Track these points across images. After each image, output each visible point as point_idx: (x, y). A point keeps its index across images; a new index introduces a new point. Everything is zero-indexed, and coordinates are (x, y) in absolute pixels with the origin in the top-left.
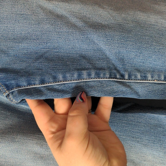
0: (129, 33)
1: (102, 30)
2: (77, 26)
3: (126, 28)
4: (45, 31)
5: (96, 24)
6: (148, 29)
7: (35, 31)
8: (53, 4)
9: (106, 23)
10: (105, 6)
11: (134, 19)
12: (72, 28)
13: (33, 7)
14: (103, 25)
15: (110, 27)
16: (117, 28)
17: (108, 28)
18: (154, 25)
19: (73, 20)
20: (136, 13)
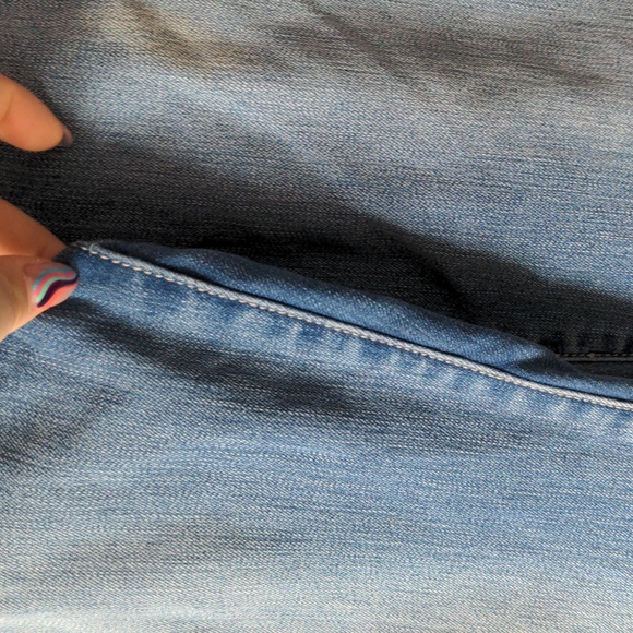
0: (515, 204)
1: (411, 197)
3: (505, 182)
5: (394, 174)
6: (592, 176)
8: (231, 91)
9: (432, 163)
10: (433, 87)
11: (545, 137)
13: (155, 104)
14: (416, 175)
15: (444, 182)
16: (471, 183)
17: (436, 187)
18: (621, 155)
20: (557, 106)
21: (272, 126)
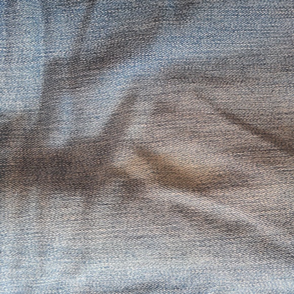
2: (278, 247)
4: (199, 270)
7: (177, 270)
12: (268, 254)
19: (268, 231)
21: (242, 215)
